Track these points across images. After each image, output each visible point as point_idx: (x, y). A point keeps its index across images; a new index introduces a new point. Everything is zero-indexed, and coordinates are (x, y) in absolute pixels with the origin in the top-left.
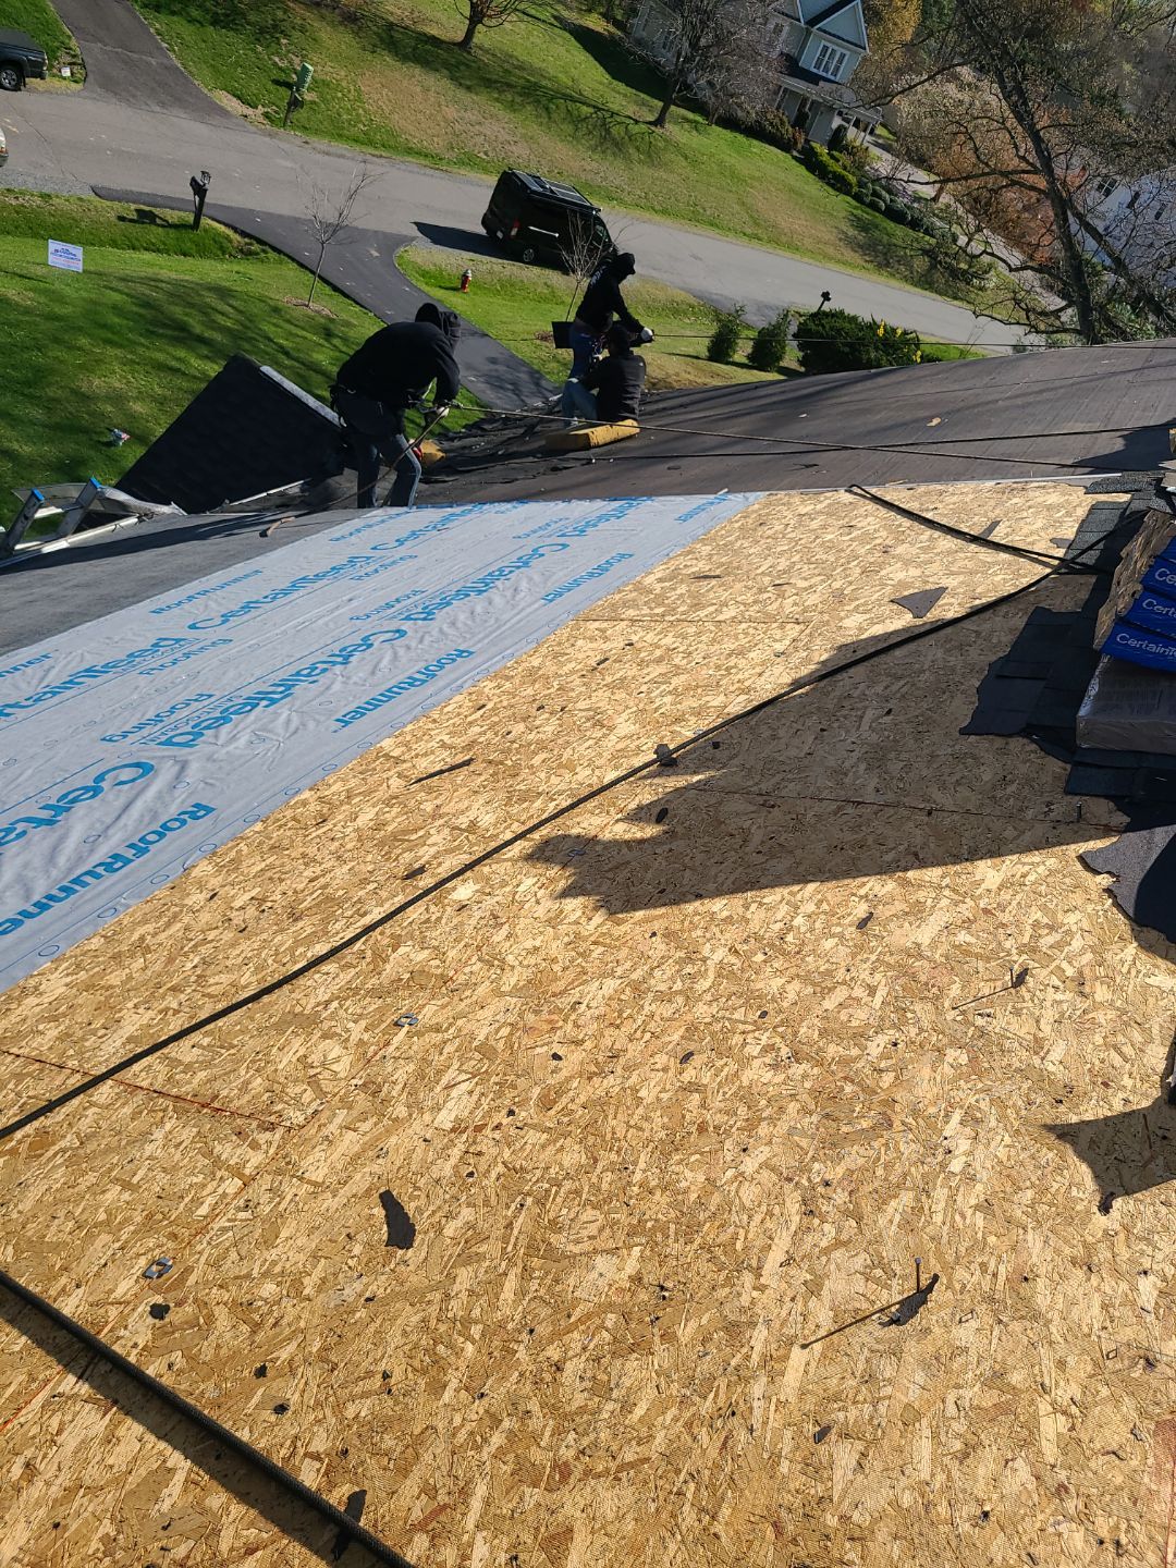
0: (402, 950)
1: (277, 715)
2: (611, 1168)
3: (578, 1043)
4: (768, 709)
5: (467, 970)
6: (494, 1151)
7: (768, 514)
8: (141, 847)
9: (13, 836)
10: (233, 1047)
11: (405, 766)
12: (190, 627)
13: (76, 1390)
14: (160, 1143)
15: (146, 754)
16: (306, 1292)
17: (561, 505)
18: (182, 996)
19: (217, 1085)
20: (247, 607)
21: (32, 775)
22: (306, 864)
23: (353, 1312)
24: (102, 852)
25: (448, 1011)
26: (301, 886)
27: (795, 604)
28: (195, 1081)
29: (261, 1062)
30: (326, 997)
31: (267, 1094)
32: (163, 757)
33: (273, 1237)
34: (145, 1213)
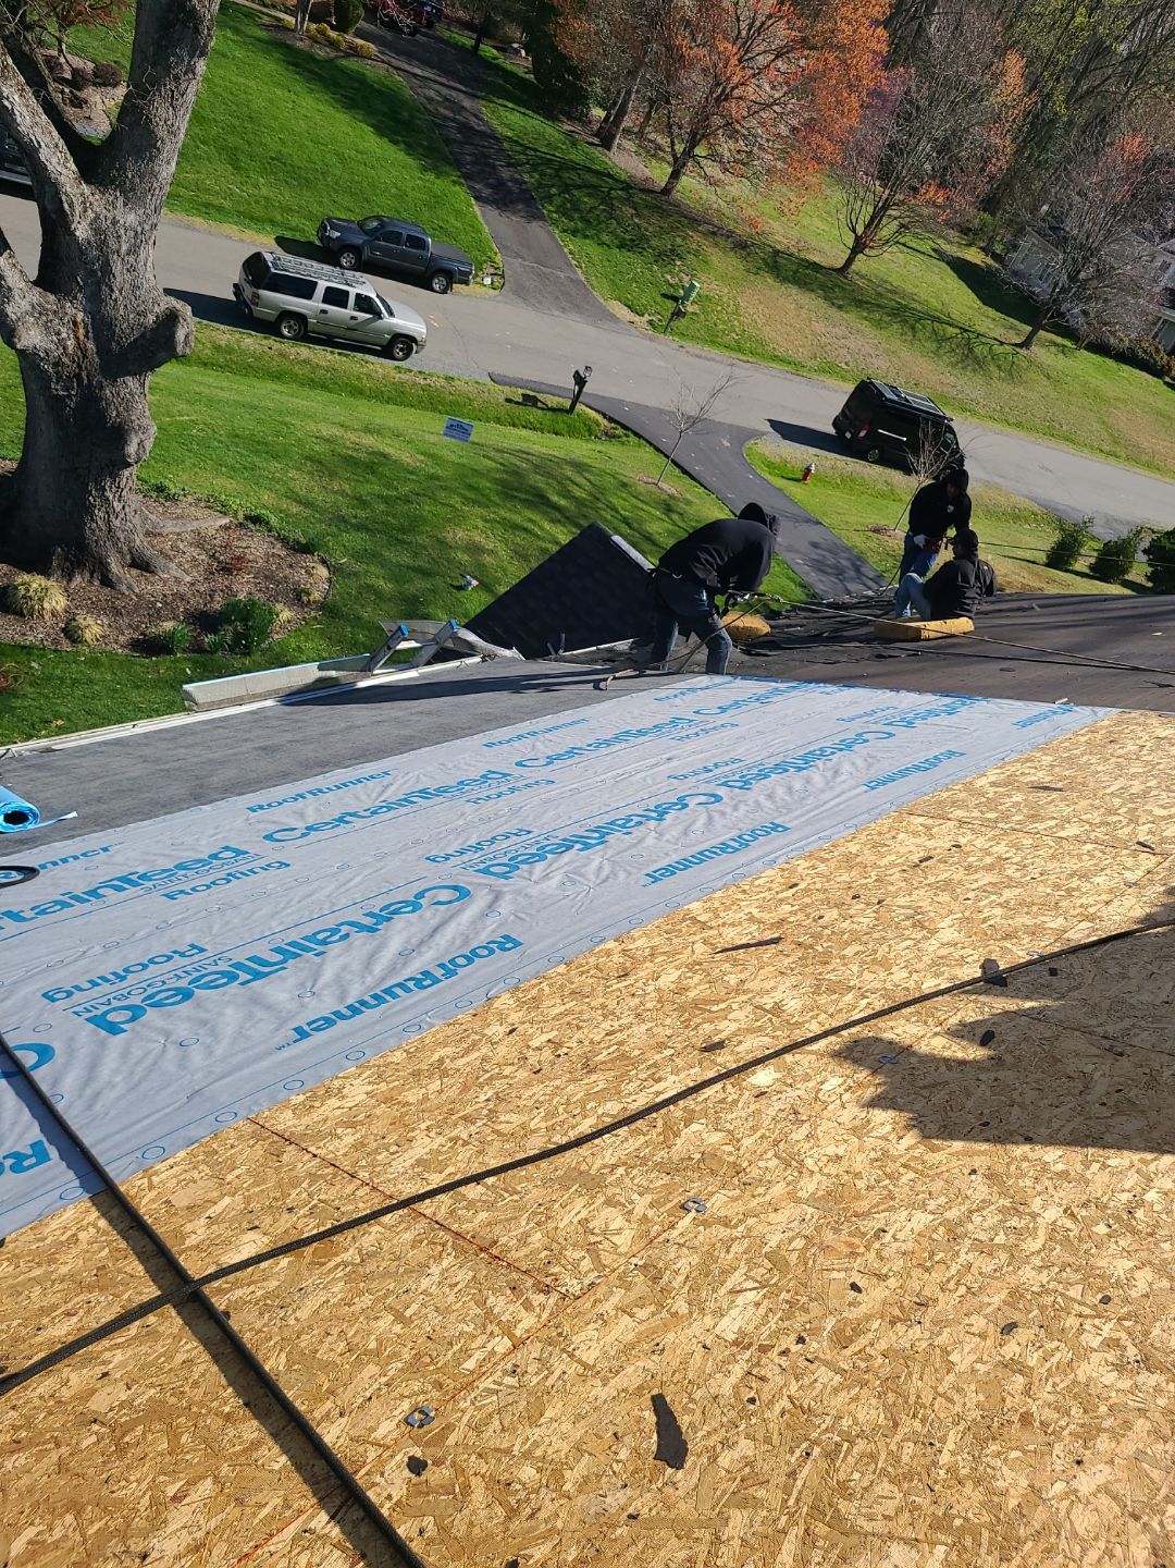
0: (695, 1127)
1: (589, 860)
2: (914, 1438)
3: (882, 1278)
4: (1118, 944)
5: (762, 1164)
6: (780, 1380)
7: (1120, 732)
8: (450, 968)
9: (336, 937)
10: (517, 1193)
11: (711, 933)
12: (517, 764)
13: (326, 1531)
14: (436, 1278)
15: (466, 879)
16: (567, 1487)
17: (889, 694)
18: (473, 1128)
19: (497, 1230)
20: (572, 753)
21: (361, 883)
22: (605, 1016)
23: (614, 1526)
24: (415, 967)
25: (739, 1207)
26: (598, 1038)
27: (1150, 832)
28: (476, 1221)
29: (543, 1216)
30: (613, 1161)
31: (545, 1253)
32: (480, 884)
33: (537, 1414)
34: (413, 1352)
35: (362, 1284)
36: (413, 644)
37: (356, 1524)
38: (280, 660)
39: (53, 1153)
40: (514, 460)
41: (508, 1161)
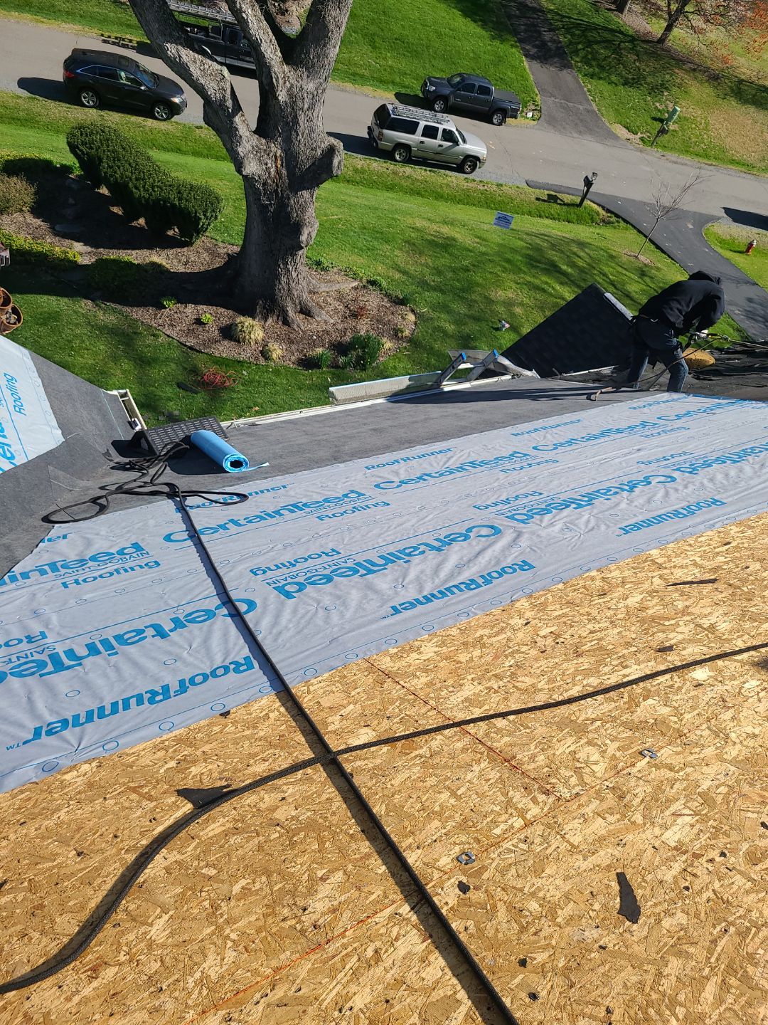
0: (650, 701)
1: (581, 516)
5: (698, 732)
6: (707, 879)
8: (488, 579)
9: (417, 552)
10: (529, 728)
11: (665, 571)
12: (533, 448)
13: (409, 916)
14: (476, 774)
15: (499, 522)
16: (559, 920)
18: (501, 682)
19: (516, 749)
20: (570, 442)
21: (433, 519)
22: (589, 620)
23: (590, 951)
24: (465, 576)
25: (680, 758)
26: (584, 634)
28: (502, 742)
29: (546, 744)
30: (593, 716)
31: (547, 769)
32: (508, 526)
33: (540, 871)
34: (462, 817)
35: (431, 770)
36: (468, 366)
37: (427, 916)
38: (383, 375)
39: (256, 665)
40: (538, 241)
41: (523, 707)
